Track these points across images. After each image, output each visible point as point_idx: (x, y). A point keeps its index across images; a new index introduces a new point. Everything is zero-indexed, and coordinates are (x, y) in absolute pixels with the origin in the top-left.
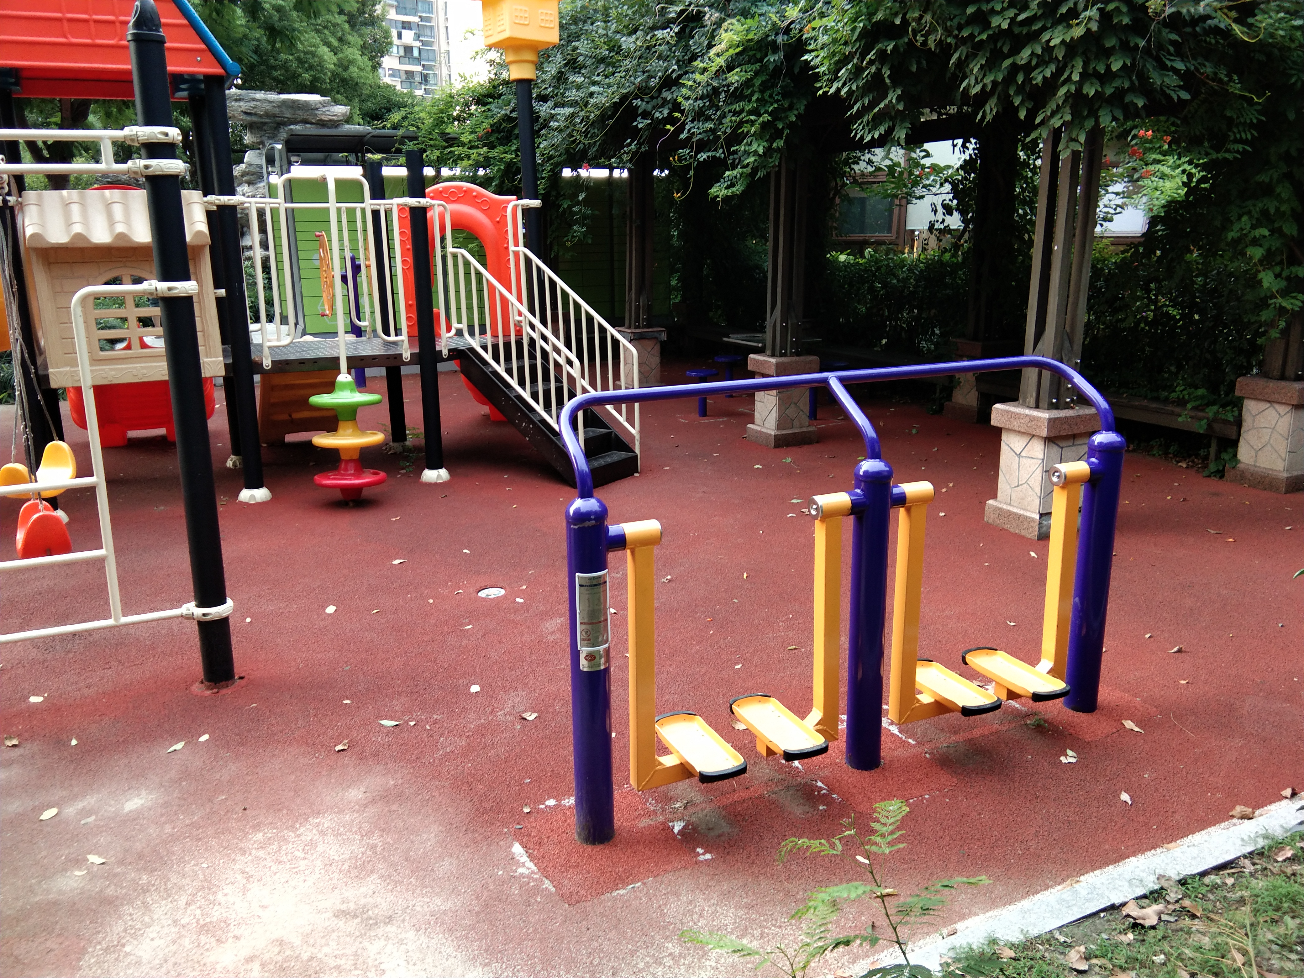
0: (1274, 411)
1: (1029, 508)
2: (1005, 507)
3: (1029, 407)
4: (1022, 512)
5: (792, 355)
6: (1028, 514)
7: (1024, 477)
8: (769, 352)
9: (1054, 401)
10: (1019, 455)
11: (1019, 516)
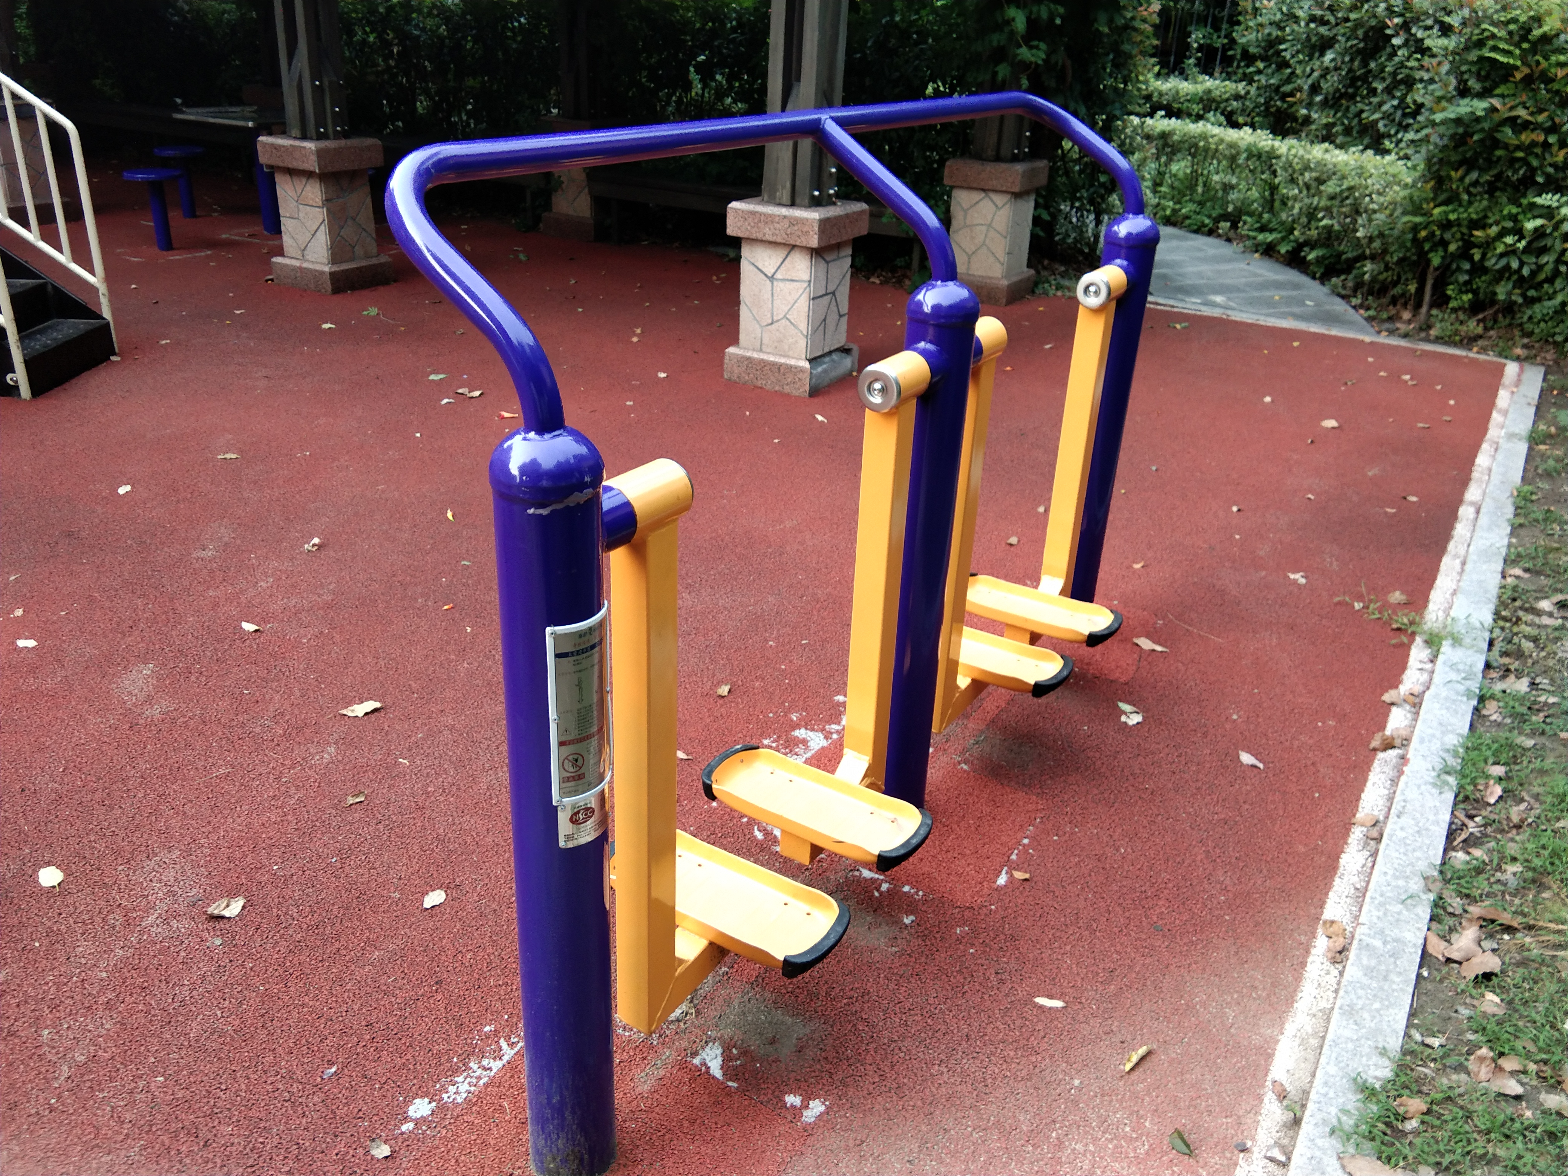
0: (990, 203)
1: (791, 353)
2: (755, 355)
3: (780, 205)
4: (782, 360)
5: (337, 136)
6: (792, 362)
7: (781, 309)
8: (296, 132)
9: (816, 193)
10: (772, 278)
11: (779, 367)
